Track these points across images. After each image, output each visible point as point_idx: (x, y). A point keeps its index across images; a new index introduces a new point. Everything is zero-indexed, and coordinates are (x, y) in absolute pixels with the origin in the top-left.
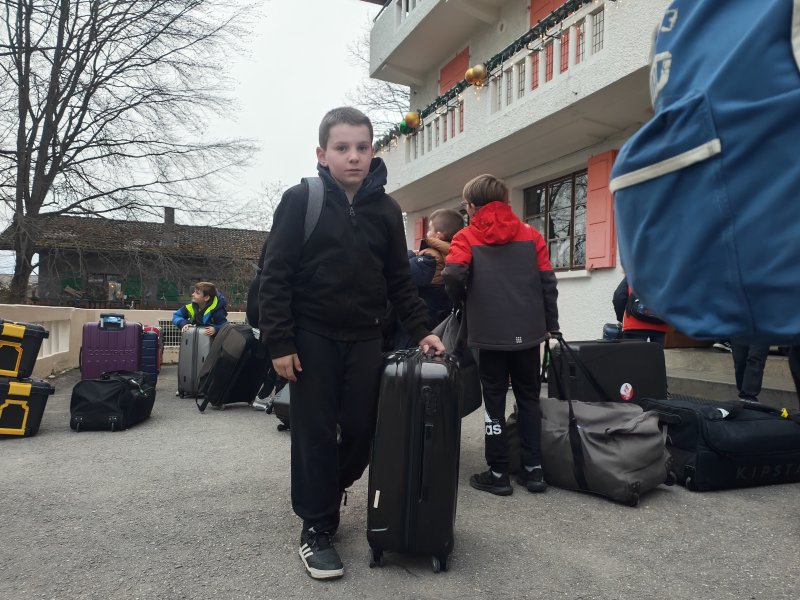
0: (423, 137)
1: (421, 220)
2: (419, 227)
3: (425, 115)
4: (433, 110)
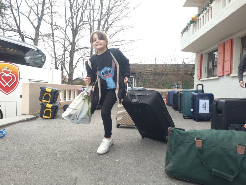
0: (198, 23)
1: (200, 55)
2: (199, 58)
3: (199, 15)
4: (202, 13)
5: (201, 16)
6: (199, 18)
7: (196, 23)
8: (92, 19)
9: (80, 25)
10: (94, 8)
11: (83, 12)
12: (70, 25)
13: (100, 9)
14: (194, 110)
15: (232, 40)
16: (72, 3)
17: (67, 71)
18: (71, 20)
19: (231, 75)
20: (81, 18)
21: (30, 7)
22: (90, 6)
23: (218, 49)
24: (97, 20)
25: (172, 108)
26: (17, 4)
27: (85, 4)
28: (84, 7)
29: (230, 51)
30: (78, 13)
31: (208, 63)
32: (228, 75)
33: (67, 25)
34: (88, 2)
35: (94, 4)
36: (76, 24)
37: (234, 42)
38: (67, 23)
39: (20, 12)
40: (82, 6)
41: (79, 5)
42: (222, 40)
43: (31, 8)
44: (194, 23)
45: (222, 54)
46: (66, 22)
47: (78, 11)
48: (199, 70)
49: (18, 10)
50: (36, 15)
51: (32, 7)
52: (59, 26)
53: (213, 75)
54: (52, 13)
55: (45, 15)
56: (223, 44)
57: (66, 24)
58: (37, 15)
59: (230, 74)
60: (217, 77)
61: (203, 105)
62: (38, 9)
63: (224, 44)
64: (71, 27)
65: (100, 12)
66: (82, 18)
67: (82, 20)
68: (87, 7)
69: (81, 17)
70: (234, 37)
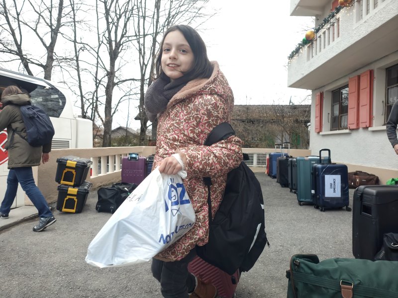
0: (317, 44)
1: (319, 94)
2: (318, 98)
3: (317, 31)
4: (322, 27)
5: (321, 33)
6: (318, 35)
7: (312, 44)
8: (142, 33)
9: (121, 43)
10: (145, 15)
11: (126, 20)
12: (105, 42)
13: (156, 17)
14: (315, 192)
15: (371, 73)
16: (108, 8)
17: (101, 119)
18: (107, 35)
19: (370, 129)
20: (123, 32)
21: (37, 13)
22: (139, 11)
23: (348, 85)
24: (150, 34)
25: (277, 182)
26: (16, 8)
27: (130, 8)
28: (128, 13)
29: (368, 90)
30: (118, 23)
31: (333, 106)
32: (366, 128)
33: (101, 42)
34: (135, 5)
35: (145, 8)
36: (116, 41)
37: (375, 75)
38: (101, 40)
39: (21, 21)
40: (125, 12)
41: (120, 10)
42: (354, 71)
43: (40, 15)
44: (309, 43)
45: (356, 94)
46: (99, 38)
47: (118, 19)
48: (319, 118)
49: (18, 18)
50: (49, 26)
51: (41, 13)
52: (87, 45)
53: (341, 127)
54: (74, 22)
55: (64, 25)
56: (357, 78)
57: (99, 41)
58: (51, 27)
59: (370, 126)
60: (347, 131)
61: (331, 184)
62: (51, 15)
63: (359, 77)
64: (108, 45)
65: (155, 20)
66: (126, 30)
67: (125, 33)
68: (134, 12)
69: (123, 30)
70: (375, 67)
